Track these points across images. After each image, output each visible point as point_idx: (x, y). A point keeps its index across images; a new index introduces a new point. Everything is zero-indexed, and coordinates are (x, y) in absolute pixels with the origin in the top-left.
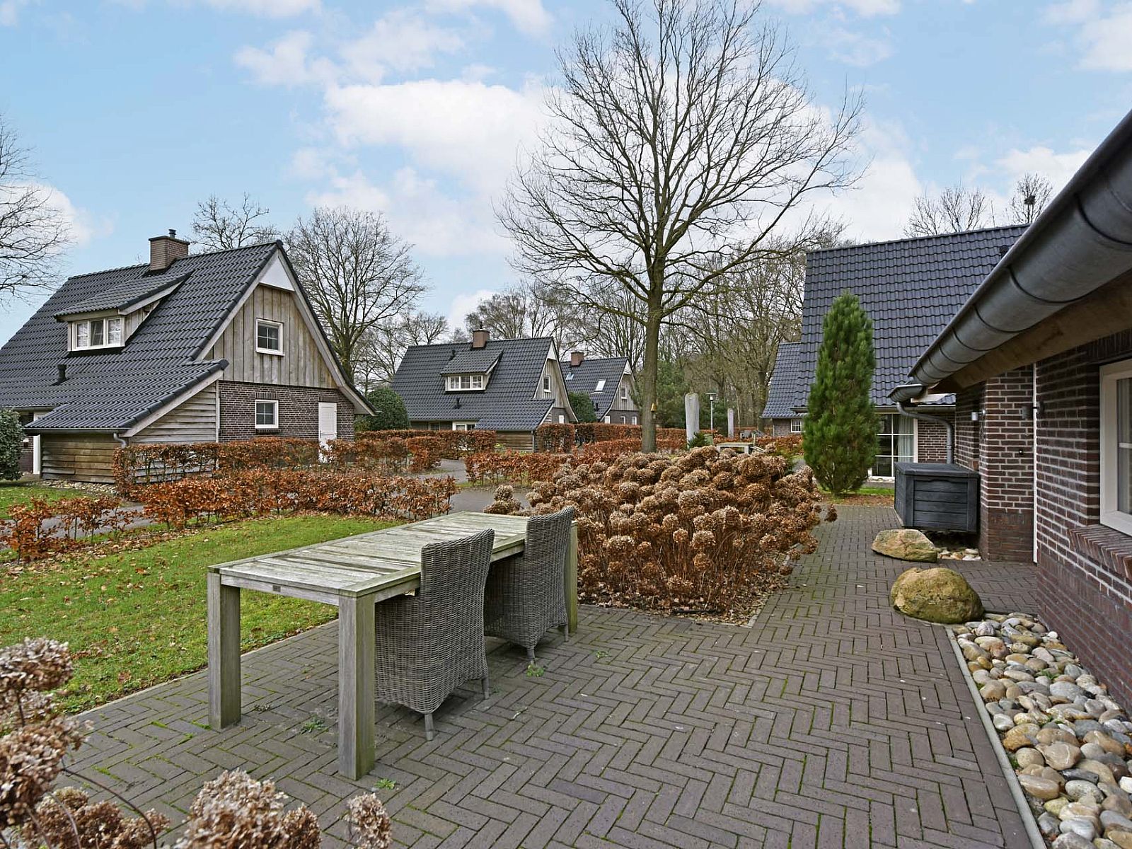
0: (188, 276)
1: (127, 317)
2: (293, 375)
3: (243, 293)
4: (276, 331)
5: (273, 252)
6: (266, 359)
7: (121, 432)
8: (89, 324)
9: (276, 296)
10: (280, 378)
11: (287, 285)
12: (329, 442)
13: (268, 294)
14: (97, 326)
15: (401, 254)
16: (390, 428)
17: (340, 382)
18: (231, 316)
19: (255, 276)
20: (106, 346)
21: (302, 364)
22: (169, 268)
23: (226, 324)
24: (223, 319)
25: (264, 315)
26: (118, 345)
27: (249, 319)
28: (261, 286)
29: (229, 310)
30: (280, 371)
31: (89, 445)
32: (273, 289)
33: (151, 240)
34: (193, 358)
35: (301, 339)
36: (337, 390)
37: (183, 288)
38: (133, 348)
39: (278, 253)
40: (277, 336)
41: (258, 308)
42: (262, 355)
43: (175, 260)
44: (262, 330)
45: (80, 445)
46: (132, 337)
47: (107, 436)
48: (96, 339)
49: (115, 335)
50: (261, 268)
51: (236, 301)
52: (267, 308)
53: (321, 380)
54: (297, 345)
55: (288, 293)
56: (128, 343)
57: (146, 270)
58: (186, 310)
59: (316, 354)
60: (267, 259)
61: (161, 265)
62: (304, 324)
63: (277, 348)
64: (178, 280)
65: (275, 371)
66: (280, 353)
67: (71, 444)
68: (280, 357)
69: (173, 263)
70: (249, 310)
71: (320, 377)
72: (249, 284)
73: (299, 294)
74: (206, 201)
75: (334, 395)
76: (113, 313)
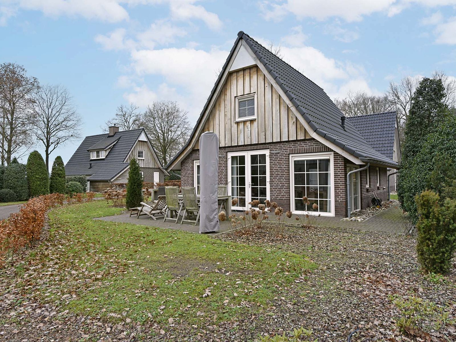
0: (120, 138)
1: (106, 151)
2: (147, 164)
3: (134, 143)
4: (143, 152)
5: (142, 131)
6: (140, 160)
7: (110, 180)
8: (96, 152)
9: (142, 143)
10: (143, 165)
11: (145, 140)
12: (156, 183)
13: (140, 143)
14: (98, 153)
15: (184, 116)
16: (176, 179)
17: (160, 166)
18: (132, 150)
19: (137, 139)
20: (100, 158)
21: (149, 161)
22: (114, 135)
23: (131, 152)
24: (130, 151)
25: (139, 149)
26: (104, 158)
27: (136, 150)
28: (139, 141)
29: (131, 148)
30: (143, 163)
31: (102, 184)
32: (142, 141)
33: (109, 127)
34: (123, 162)
35: (149, 154)
36: (159, 168)
37: (119, 141)
38: (107, 158)
39: (143, 131)
40: (143, 154)
41: (138, 147)
42: (139, 159)
43: (116, 133)
44: (139, 153)
45: (100, 184)
46: (107, 156)
47: (107, 181)
48: (98, 156)
49: (103, 155)
50: (139, 136)
51: (133, 146)
52: (140, 146)
53: (155, 166)
54: (148, 156)
55: (146, 142)
56: (106, 157)
57: (108, 135)
58: (120, 148)
59: (153, 159)
60: (140, 134)
61: (112, 134)
62: (150, 150)
63: (143, 157)
64: (117, 139)
65: (142, 164)
66: (143, 158)
67: (97, 183)
68: (143, 160)
69: (115, 133)
70: (136, 148)
71: (154, 165)
72: (136, 141)
73: (148, 141)
74: (120, 106)
75: (158, 170)
76: (103, 149)
